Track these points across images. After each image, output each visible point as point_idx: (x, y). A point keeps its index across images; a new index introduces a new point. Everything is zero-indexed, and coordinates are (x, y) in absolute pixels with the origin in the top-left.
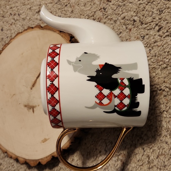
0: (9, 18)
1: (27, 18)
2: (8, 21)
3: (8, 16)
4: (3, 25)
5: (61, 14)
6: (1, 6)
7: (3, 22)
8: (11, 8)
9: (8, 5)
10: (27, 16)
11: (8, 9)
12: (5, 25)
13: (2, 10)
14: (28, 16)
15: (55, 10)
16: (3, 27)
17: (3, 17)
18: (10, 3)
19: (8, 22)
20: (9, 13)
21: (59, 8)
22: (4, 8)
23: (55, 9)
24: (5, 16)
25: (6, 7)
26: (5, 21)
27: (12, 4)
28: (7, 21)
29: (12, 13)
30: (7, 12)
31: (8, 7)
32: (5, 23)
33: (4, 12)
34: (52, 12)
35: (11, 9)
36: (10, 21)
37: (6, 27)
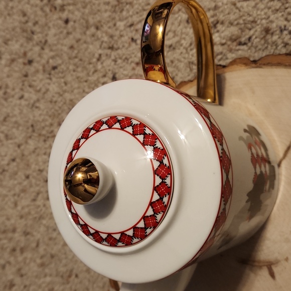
0: (131, 49)
1: (181, 45)
2: (128, 57)
3: (126, 45)
4: (116, 67)
5: (285, 23)
6: (102, 23)
7: (115, 61)
8: (131, 25)
9: (120, 20)
10: (181, 39)
11: (122, 28)
12: (121, 67)
13: (106, 33)
14: (184, 39)
15: (265, 14)
16: (117, 71)
17: (111, 48)
18: (124, 13)
19: (127, 59)
20: (126, 38)
21: (278, 7)
22: (110, 28)
23: (263, 13)
24: (115, 46)
25: (115, 25)
26: (120, 58)
27: (131, 16)
28: (124, 57)
29: (135, 38)
30: (121, 36)
31: (121, 25)
32: (119, 61)
33: (112, 37)
34: (256, 19)
35: (132, 28)
36: (133, 56)
37: (124, 70)
